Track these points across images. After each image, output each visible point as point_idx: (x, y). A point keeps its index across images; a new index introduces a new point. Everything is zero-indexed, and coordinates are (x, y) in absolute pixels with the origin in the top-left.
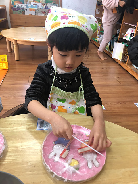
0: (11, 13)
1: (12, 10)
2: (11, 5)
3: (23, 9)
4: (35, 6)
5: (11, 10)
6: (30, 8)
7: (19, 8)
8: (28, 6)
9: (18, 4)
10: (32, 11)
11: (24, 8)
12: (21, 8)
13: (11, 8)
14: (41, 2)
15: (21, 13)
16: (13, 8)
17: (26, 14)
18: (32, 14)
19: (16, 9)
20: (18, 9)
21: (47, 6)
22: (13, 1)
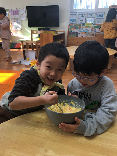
0: (68, 36)
2: (69, 30)
4: (86, 30)
5: (68, 34)
6: (82, 32)
9: (74, 30)
10: (83, 34)
11: (77, 32)
12: (76, 33)
13: (69, 33)
15: (75, 36)
16: (70, 33)
17: (78, 37)
18: (83, 36)
19: (72, 33)
20: (73, 33)
21: (95, 30)
22: (71, 28)
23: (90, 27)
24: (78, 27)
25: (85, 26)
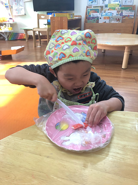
0: (86, 22)
1: (87, 19)
2: (87, 14)
3: (98, 18)
4: (109, 14)
6: (104, 16)
7: (94, 17)
8: (103, 15)
9: (93, 13)
10: (106, 19)
12: (96, 17)
14: (116, 10)
15: (95, 22)
17: (99, 23)
18: (105, 22)
19: (91, 18)
21: (122, 13)
22: (89, 11)
23: (116, 9)
24: (98, 9)
25: (108, 8)
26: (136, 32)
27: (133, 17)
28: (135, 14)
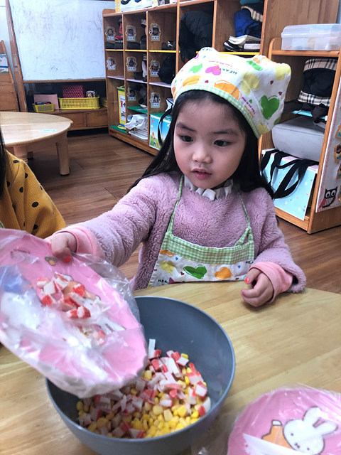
26: (26, 105)
27: (6, 70)
28: (8, 63)
